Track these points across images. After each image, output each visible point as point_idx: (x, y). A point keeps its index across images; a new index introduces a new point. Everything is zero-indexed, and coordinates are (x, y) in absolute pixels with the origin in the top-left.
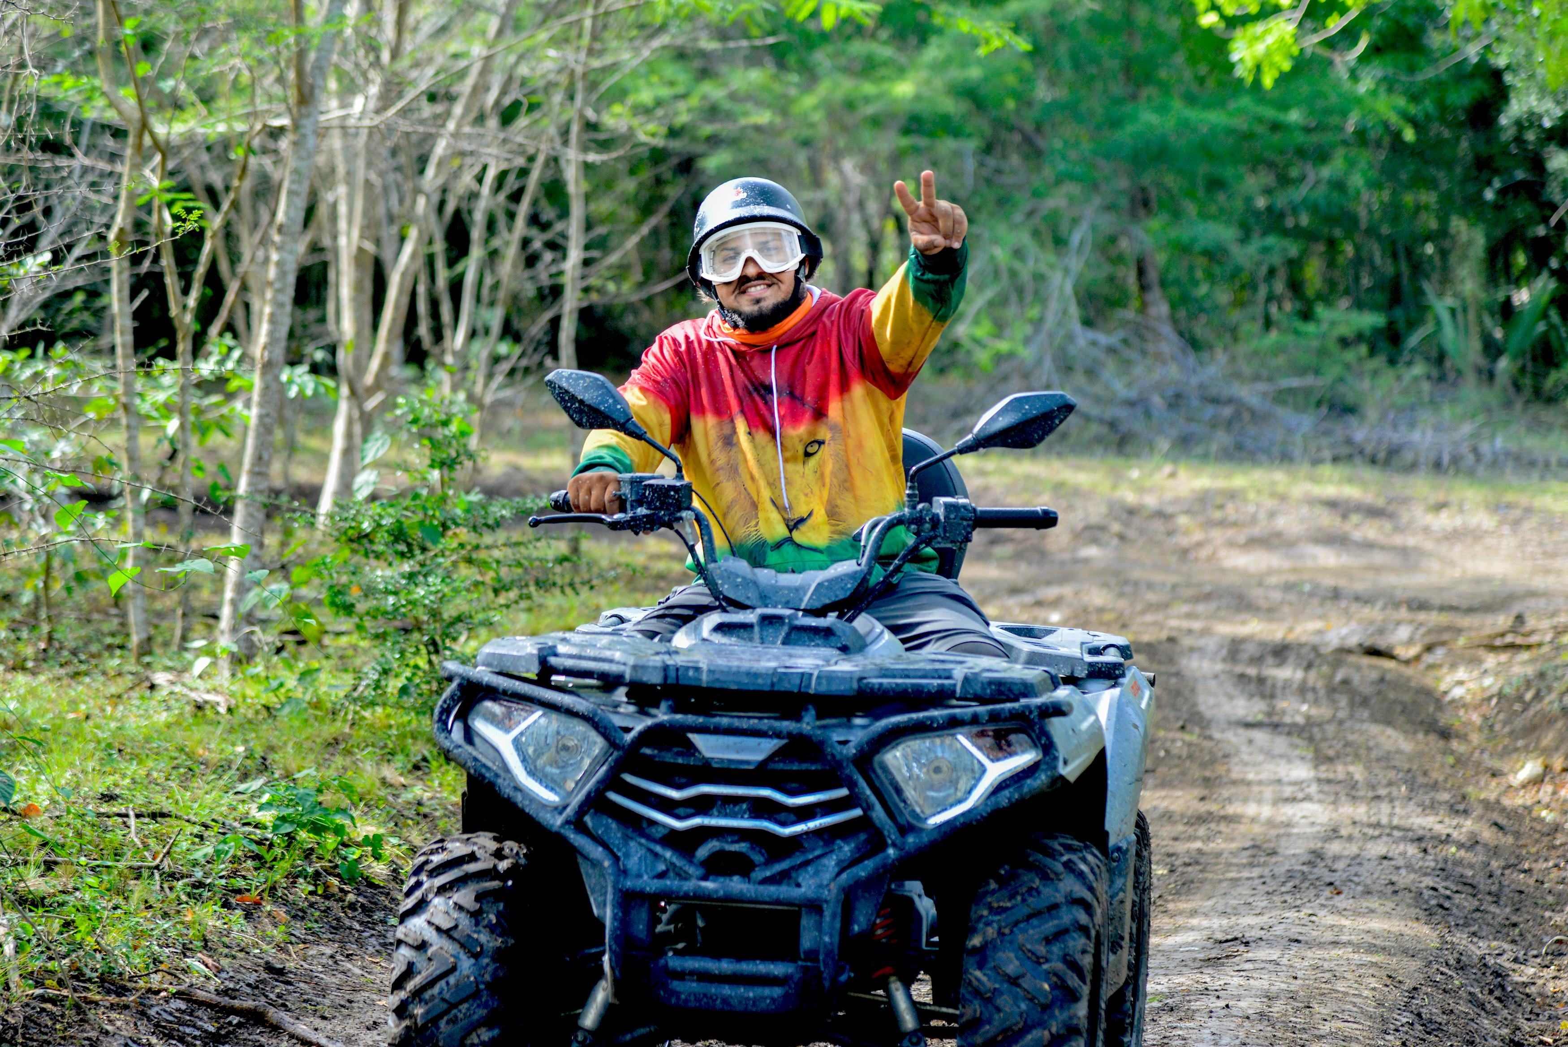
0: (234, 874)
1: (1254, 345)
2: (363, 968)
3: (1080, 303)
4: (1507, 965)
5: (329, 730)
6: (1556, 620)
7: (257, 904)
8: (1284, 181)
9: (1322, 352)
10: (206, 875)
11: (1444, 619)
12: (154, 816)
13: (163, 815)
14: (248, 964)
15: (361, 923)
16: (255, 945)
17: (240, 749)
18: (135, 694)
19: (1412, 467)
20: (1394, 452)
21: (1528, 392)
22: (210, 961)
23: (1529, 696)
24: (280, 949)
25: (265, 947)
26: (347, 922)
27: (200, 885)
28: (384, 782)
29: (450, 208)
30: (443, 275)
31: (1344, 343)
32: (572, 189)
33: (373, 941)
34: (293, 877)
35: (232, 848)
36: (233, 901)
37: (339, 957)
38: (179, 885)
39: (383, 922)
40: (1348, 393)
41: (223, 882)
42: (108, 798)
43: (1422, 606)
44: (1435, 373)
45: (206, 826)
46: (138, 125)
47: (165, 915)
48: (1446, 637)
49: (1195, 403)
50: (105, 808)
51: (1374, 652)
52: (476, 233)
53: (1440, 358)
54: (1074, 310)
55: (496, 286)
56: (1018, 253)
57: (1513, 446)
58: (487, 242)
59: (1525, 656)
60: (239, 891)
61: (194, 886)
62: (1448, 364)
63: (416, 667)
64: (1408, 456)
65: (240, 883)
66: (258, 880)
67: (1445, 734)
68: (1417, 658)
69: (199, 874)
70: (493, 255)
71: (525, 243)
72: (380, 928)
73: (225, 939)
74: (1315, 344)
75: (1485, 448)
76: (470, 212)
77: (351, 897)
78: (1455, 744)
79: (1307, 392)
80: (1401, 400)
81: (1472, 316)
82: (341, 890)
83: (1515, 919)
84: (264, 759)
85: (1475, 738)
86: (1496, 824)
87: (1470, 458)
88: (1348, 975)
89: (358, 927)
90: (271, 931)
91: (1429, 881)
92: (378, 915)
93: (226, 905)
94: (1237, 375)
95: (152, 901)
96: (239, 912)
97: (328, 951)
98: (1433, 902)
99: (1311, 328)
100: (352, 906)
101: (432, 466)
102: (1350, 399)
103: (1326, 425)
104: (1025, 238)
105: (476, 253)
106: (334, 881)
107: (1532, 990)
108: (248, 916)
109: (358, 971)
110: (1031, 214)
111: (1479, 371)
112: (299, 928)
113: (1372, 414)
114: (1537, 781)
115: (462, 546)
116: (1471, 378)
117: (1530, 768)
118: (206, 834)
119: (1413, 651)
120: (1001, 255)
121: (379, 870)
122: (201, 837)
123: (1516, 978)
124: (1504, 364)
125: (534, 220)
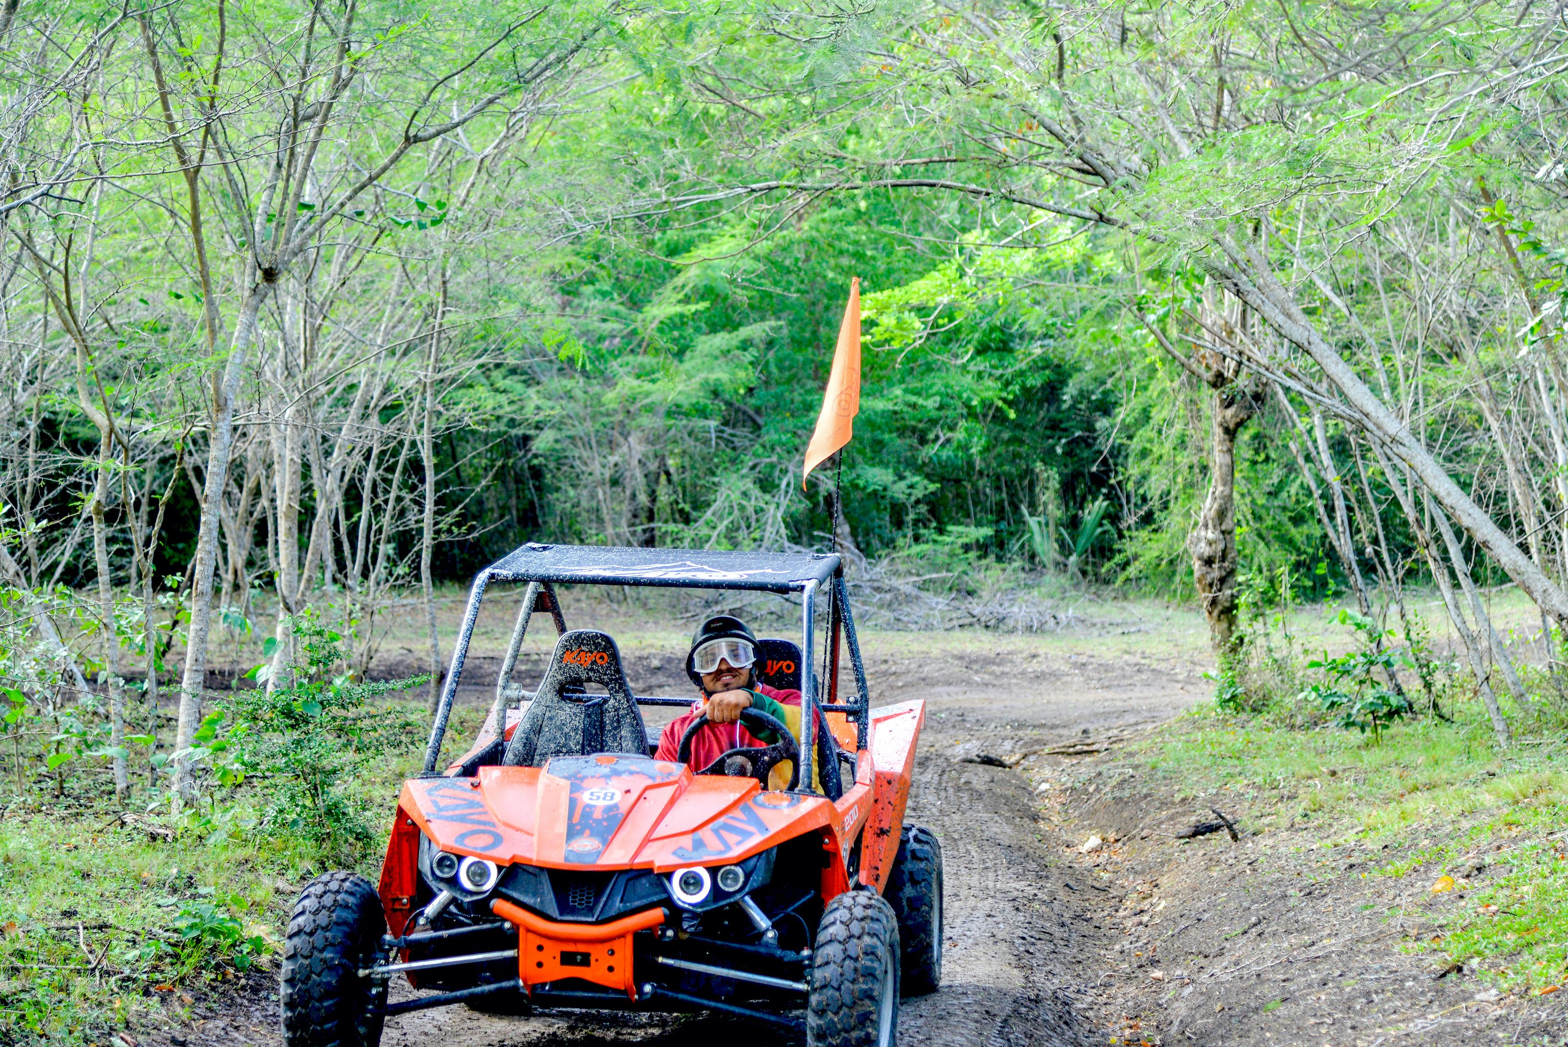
0: (155, 969)
1: (906, 553)
2: (246, 1036)
3: (787, 526)
4: (1073, 996)
5: (242, 853)
6: (1110, 734)
7: (171, 991)
8: (923, 441)
9: (952, 555)
10: (134, 971)
11: (1035, 734)
12: (100, 928)
13: (106, 927)
14: (159, 1039)
15: (250, 1000)
16: (166, 1023)
17: (175, 871)
18: (112, 828)
19: (1012, 631)
20: (1001, 620)
21: (1090, 577)
22: (129, 1039)
23: (1091, 789)
24: (185, 1025)
25: (174, 1025)
26: (239, 1001)
27: (128, 979)
28: (277, 891)
29: (347, 478)
30: (343, 525)
31: (967, 548)
32: (426, 463)
33: (258, 1014)
34: (199, 970)
35: (152, 950)
36: (152, 990)
37: (229, 1029)
38: (113, 979)
39: (267, 998)
40: (970, 581)
41: (144, 976)
42: (68, 914)
43: (1022, 726)
44: (1027, 566)
45: (137, 934)
46: (107, 430)
47: (100, 1004)
48: (1036, 748)
49: (868, 591)
50: (65, 923)
51: (988, 761)
52: (366, 494)
53: (1033, 557)
54: (783, 531)
55: (380, 530)
56: (745, 494)
57: (1080, 614)
58: (372, 501)
59: (1088, 759)
60: (157, 982)
61: (123, 980)
62: (1037, 560)
63: (304, 806)
64: (1011, 623)
65: (157, 976)
66: (171, 973)
67: (1035, 818)
68: (1017, 763)
69: (127, 972)
70: (377, 510)
71: (399, 499)
72: (263, 1003)
73: (142, 1021)
74: (947, 549)
75: (1061, 616)
76: (360, 481)
77: (243, 981)
78: (1042, 825)
79: (944, 581)
80: (1005, 586)
81: (1052, 528)
82: (236, 977)
83: (1080, 957)
84: (191, 878)
85: (1055, 819)
86: (1067, 885)
87: (1052, 622)
88: (958, 1012)
89: (246, 1002)
90: (179, 1010)
91: (1019, 932)
92: (262, 994)
93: (147, 993)
94: (896, 573)
95: (88, 995)
96: (156, 998)
97: (222, 1025)
98: (1022, 949)
99: (946, 539)
100: (243, 988)
101: (311, 664)
102: (972, 585)
103: (956, 603)
104: (748, 485)
105: (366, 507)
106: (231, 970)
107: (1090, 1014)
108: (163, 1000)
109: (243, 1039)
110: (753, 468)
111: (1057, 564)
112: (201, 1009)
113: (985, 594)
114: (1097, 850)
115: (334, 719)
116: (1051, 569)
117: (1094, 841)
118: (138, 939)
119: (1014, 759)
120: (735, 497)
121: (265, 959)
122: (134, 942)
123: (1079, 1005)
124: (1073, 558)
125: (404, 485)
